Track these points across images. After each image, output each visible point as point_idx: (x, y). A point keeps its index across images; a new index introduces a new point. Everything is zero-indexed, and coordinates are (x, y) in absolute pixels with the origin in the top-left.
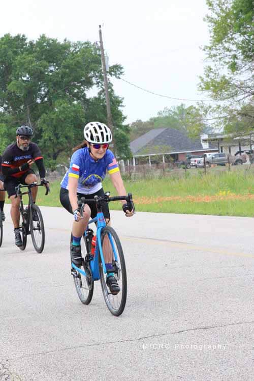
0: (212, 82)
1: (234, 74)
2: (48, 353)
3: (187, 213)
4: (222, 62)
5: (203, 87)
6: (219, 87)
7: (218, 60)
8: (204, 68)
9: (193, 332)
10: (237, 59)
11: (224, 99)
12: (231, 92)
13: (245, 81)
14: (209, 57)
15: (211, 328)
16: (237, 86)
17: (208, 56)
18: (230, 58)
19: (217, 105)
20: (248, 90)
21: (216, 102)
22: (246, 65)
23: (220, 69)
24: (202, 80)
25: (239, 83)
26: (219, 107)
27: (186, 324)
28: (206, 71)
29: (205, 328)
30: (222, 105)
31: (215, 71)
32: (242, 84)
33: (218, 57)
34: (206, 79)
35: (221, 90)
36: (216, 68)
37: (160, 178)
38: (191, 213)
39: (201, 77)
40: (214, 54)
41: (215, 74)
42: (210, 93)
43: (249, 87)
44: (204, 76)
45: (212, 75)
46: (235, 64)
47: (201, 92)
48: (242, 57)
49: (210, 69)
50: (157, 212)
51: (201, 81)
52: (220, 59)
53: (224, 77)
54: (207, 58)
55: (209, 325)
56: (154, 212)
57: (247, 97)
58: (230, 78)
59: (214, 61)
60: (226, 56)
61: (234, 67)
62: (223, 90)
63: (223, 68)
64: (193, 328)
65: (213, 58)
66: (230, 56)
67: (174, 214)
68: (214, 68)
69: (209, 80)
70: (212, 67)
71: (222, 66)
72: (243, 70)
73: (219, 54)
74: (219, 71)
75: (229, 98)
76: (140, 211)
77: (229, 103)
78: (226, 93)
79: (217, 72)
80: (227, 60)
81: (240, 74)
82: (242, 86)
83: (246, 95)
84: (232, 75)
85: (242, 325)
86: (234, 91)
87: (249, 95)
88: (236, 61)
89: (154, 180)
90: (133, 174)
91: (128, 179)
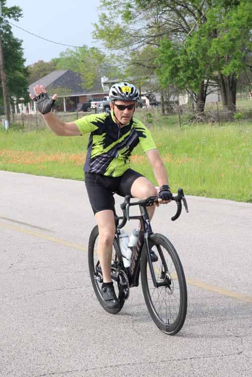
0: (106, 31)
1: (128, 23)
3: (66, 178)
4: (116, 11)
5: (98, 35)
6: (113, 36)
7: (113, 8)
8: (99, 16)
10: (131, 7)
11: (118, 49)
12: (125, 41)
13: (139, 30)
14: (104, 5)
16: (131, 35)
17: (102, 4)
18: (124, 7)
19: (111, 54)
20: (143, 39)
21: (110, 51)
22: (140, 13)
23: (114, 17)
24: (97, 27)
25: (133, 32)
26: (113, 56)
28: (100, 19)
30: (116, 55)
31: (110, 18)
32: (136, 33)
33: (113, 5)
34: (101, 27)
35: (115, 39)
36: (110, 16)
38: (69, 178)
39: (96, 25)
40: (109, 2)
41: (110, 22)
42: (104, 42)
43: (143, 37)
44: (99, 24)
45: (106, 22)
46: (129, 13)
47: (96, 40)
48: (136, 6)
49: (105, 17)
50: (38, 175)
51: (96, 29)
52: (115, 7)
53: (118, 25)
54: (101, 6)
57: (141, 46)
58: (124, 27)
59: (108, 9)
60: (121, 4)
61: (128, 16)
62: (118, 40)
63: (117, 17)
65: (108, 6)
66: (124, 4)
67: (52, 178)
68: (109, 16)
69: (103, 29)
70: (107, 15)
71: (116, 15)
72: (137, 19)
73: (114, 2)
74: (114, 19)
75: (123, 47)
77: (124, 52)
78: (121, 42)
79: (112, 20)
80: (121, 9)
81: (134, 22)
82: (137, 36)
83: (141, 44)
84: (126, 24)
86: (128, 41)
87: (144, 45)
88: (130, 9)
89: (46, 130)
90: (26, 122)
91: (21, 128)
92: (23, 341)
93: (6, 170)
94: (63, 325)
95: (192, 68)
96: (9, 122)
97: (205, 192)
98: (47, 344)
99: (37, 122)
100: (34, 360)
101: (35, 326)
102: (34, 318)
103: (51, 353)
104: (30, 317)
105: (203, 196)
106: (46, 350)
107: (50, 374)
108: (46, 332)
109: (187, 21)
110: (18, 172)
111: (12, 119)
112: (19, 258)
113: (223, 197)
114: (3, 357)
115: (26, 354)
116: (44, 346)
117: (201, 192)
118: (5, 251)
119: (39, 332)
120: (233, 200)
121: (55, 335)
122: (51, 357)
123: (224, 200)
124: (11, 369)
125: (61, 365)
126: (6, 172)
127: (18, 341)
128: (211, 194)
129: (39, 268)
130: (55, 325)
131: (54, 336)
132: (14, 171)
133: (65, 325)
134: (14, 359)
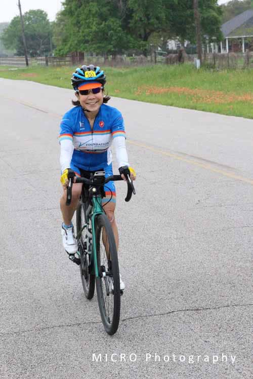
2: (23, 334)
9: (183, 314)
15: (204, 309)
27: (181, 301)
29: (197, 310)
37: (243, 69)
50: (226, 115)
55: (203, 305)
56: (224, 114)
64: (184, 309)
67: (242, 118)
76: (211, 112)
85: (237, 309)
89: (237, 70)
90: (217, 62)
91: (212, 67)
92: (207, 273)
93: (196, 109)
94: (247, 260)
96: (201, 62)
98: (231, 278)
99: (228, 62)
100: (218, 291)
101: (220, 259)
102: (219, 253)
103: (234, 286)
104: (215, 252)
106: (230, 283)
107: (233, 306)
108: (230, 267)
110: (208, 112)
111: (203, 58)
112: (206, 196)
114: (188, 287)
115: (210, 286)
116: (228, 280)
118: (193, 188)
119: (223, 266)
121: (239, 269)
122: (235, 290)
124: (196, 299)
125: (244, 298)
126: (196, 111)
127: (203, 274)
129: (225, 205)
130: (239, 260)
131: (238, 271)
132: (203, 110)
133: (249, 261)
134: (198, 290)
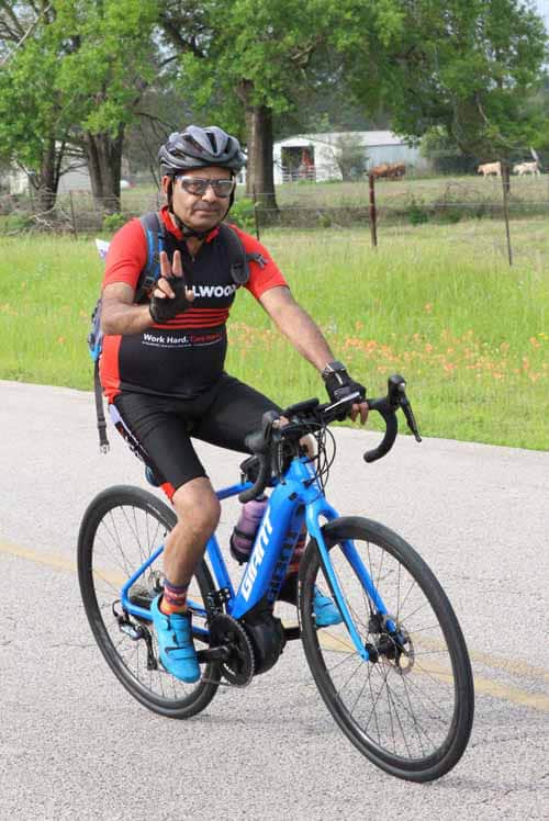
95: (23, 115)
97: (20, 372)
105: (17, 379)
109: (18, 16)
113: (53, 381)
117: (14, 373)
120: (73, 388)
123: (56, 388)
128: (31, 375)
